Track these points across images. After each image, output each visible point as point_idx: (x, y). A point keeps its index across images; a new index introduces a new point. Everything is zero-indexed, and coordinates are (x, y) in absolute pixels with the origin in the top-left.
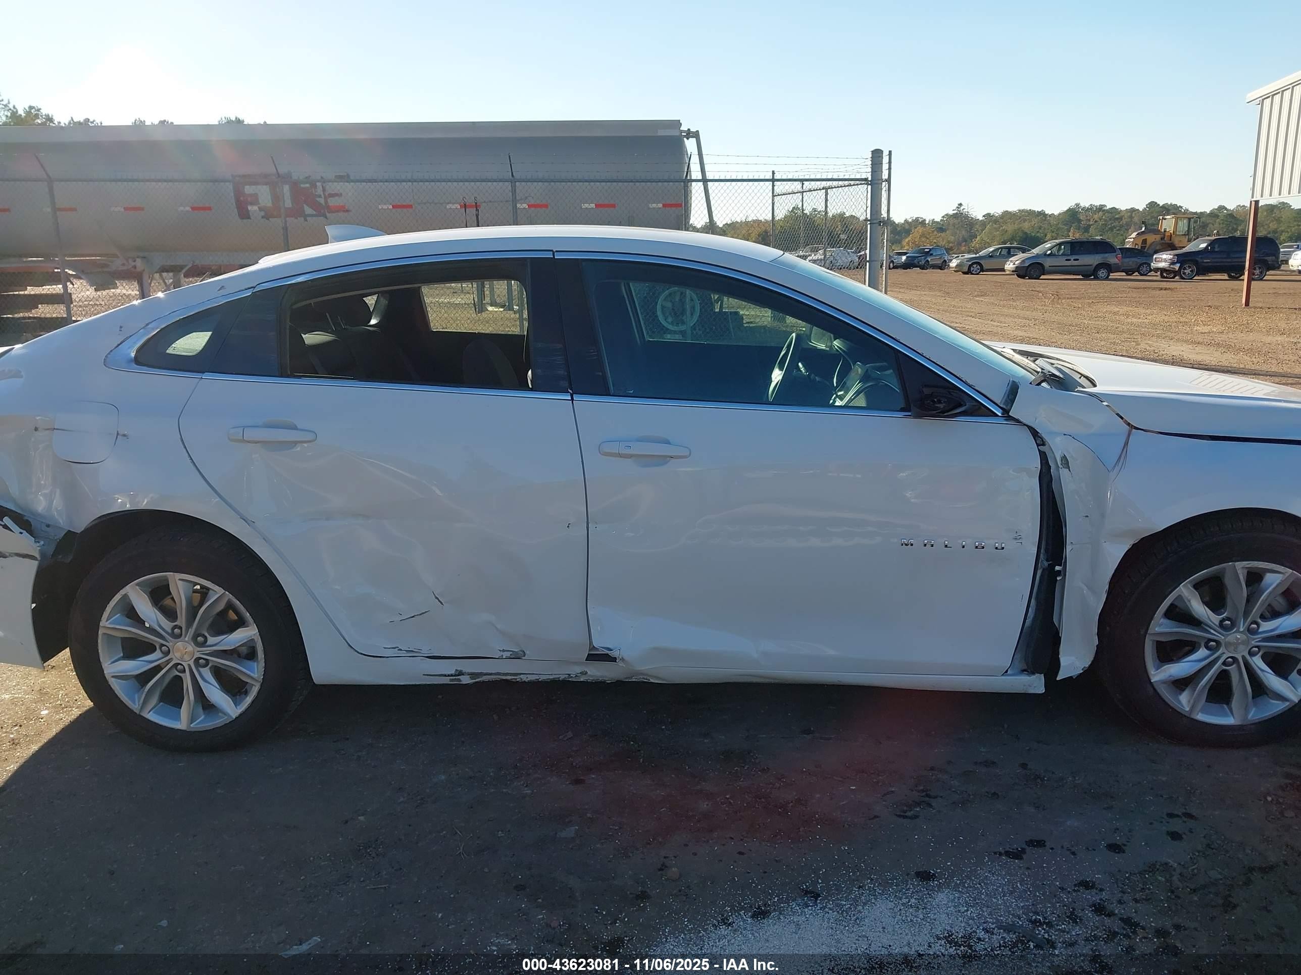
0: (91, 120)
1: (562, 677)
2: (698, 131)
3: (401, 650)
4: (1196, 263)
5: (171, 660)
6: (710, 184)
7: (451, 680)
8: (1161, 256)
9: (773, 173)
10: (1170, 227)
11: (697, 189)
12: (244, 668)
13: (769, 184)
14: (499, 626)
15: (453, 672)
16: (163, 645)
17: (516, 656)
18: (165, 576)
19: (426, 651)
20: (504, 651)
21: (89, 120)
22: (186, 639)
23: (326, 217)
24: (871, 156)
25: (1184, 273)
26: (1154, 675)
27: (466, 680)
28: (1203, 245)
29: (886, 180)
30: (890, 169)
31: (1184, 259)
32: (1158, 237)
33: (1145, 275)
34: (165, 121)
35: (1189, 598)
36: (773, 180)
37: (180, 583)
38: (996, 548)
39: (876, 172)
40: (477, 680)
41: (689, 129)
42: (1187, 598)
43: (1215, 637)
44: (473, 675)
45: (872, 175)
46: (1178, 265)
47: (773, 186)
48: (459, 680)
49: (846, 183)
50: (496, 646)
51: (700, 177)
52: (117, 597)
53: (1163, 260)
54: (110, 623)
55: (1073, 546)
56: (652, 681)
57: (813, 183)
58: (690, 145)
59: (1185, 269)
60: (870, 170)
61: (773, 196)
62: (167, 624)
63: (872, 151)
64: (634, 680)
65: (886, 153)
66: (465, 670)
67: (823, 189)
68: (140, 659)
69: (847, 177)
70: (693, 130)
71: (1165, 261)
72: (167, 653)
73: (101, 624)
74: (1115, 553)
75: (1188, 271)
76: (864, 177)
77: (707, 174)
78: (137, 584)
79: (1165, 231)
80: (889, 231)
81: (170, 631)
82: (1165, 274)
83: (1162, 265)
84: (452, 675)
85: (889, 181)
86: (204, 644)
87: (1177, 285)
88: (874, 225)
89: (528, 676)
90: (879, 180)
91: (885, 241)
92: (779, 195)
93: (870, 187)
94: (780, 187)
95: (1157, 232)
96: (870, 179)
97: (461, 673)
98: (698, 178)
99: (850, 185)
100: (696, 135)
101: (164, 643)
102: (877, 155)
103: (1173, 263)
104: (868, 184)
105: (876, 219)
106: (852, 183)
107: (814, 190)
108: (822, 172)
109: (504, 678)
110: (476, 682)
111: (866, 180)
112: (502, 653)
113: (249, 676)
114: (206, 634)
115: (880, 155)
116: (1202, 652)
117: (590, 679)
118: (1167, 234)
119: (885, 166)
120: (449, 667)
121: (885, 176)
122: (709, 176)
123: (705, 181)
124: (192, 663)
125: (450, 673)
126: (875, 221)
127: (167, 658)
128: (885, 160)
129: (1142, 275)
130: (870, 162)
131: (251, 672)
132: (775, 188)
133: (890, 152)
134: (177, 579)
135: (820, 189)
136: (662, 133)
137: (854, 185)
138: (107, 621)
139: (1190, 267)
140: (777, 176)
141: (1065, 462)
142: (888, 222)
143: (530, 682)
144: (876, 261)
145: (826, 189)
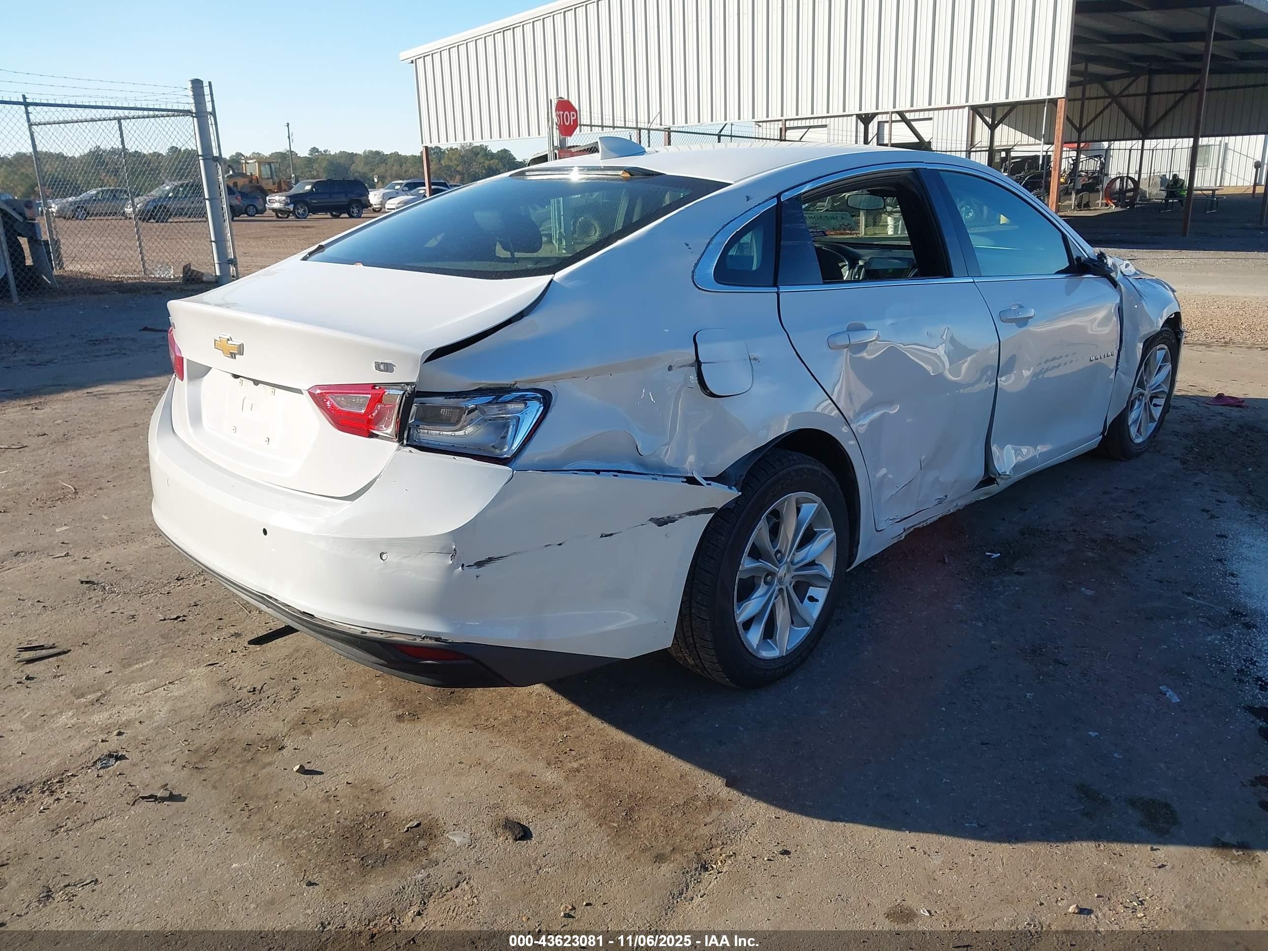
4: (307, 204)
8: (273, 198)
9: (25, 95)
10: (255, 171)
13: (21, 107)
24: (191, 86)
25: (298, 213)
28: (308, 187)
30: (212, 100)
31: (296, 200)
32: (246, 181)
33: (254, 216)
36: (26, 104)
39: (199, 103)
45: (195, 107)
46: (292, 205)
47: (27, 111)
53: (276, 201)
59: (298, 209)
60: (193, 101)
63: (191, 81)
65: (206, 84)
69: (157, 107)
71: (279, 202)
75: (301, 211)
79: (252, 175)
80: (224, 169)
82: (280, 215)
83: (276, 206)
85: (213, 113)
87: (292, 222)
88: (210, 161)
90: (204, 112)
92: (38, 124)
93: (193, 119)
94: (37, 113)
95: (244, 175)
96: (194, 111)
102: (197, 85)
103: (287, 204)
104: (191, 116)
105: (209, 155)
115: (200, 85)
118: (254, 177)
119: (208, 98)
121: (210, 109)
126: (208, 157)
128: (207, 91)
129: (250, 216)
130: (192, 93)
132: (31, 113)
133: (210, 83)
135: (110, 119)
139: (302, 207)
142: (219, 159)
145: (120, 120)
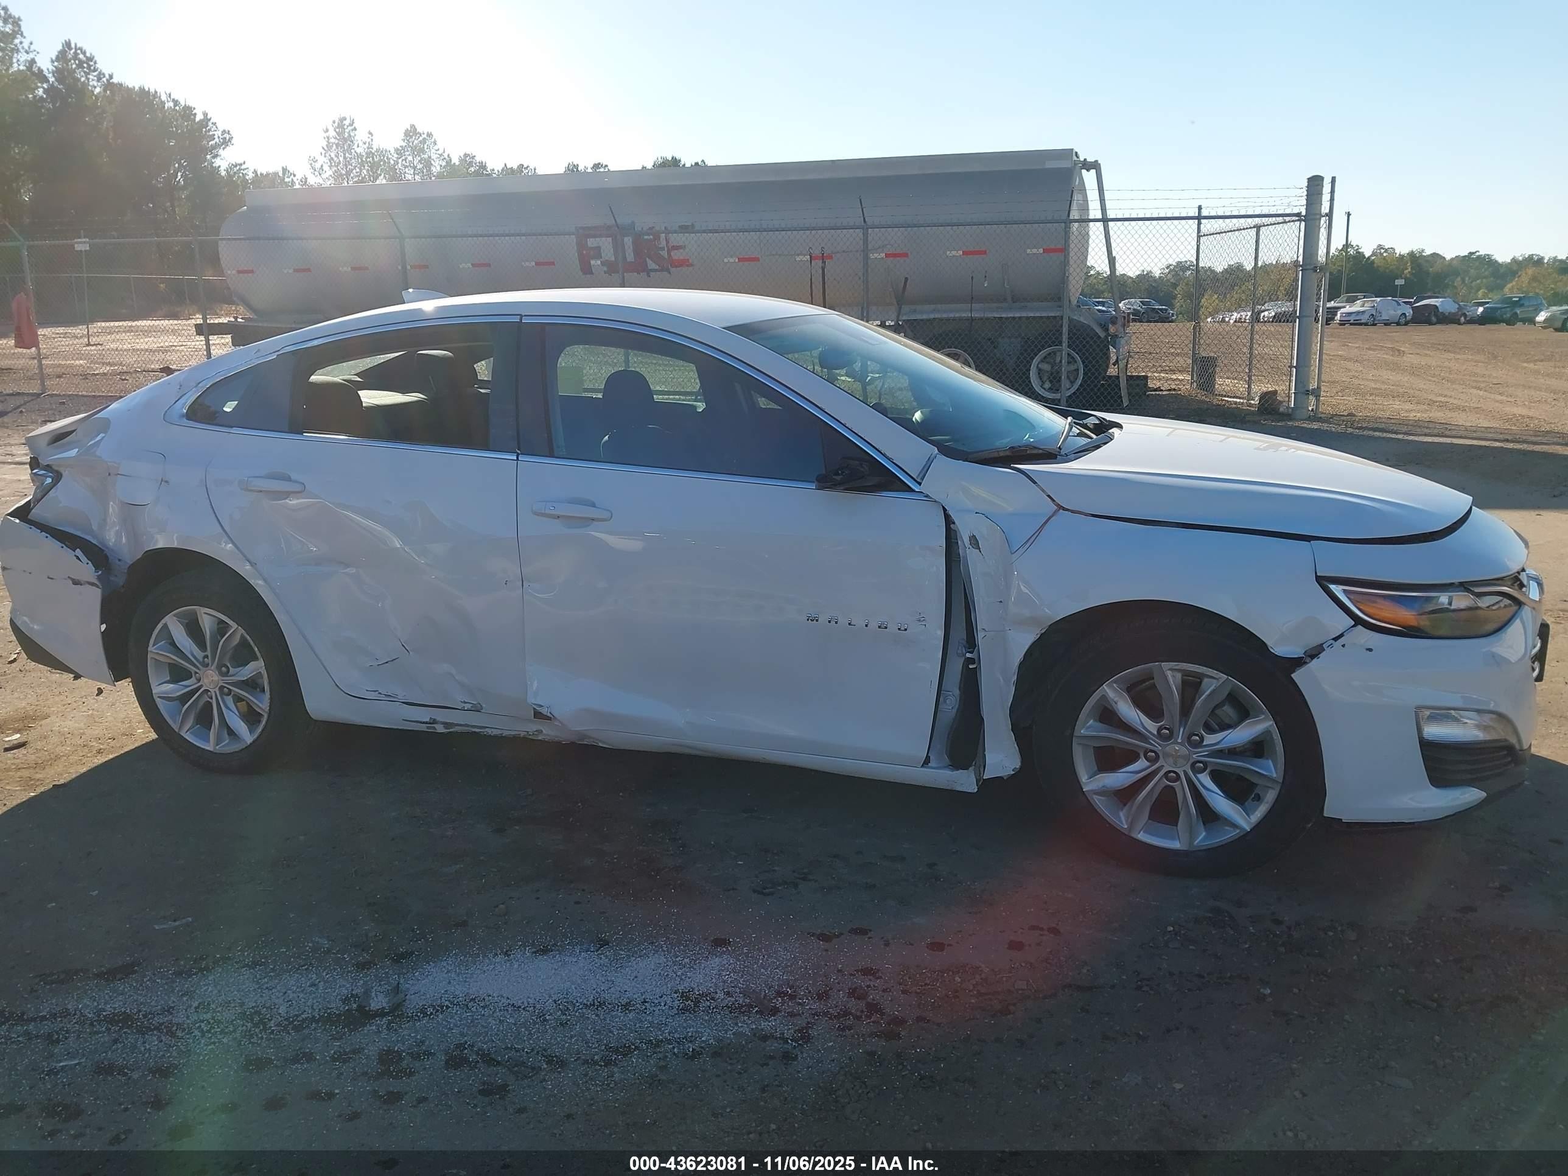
0: (525, 166)
1: (522, 734)
2: (1096, 161)
3: (380, 693)
5: (201, 687)
6: (1111, 224)
7: (428, 728)
9: (1200, 208)
11: (1096, 231)
12: (255, 698)
13: (1194, 223)
14: (457, 678)
15: (428, 720)
16: (196, 673)
17: (477, 709)
18: (194, 610)
19: (401, 698)
20: (465, 703)
21: (523, 165)
22: (213, 668)
23: (670, 273)
24: (1306, 184)
26: (1086, 784)
27: (440, 729)
29: (1327, 215)
30: (1332, 200)
34: (599, 164)
35: (1115, 699)
36: (1199, 218)
37: (205, 616)
38: (899, 629)
39: (1311, 204)
40: (451, 730)
41: (1085, 160)
42: (1113, 700)
43: (1155, 749)
44: (446, 725)
45: (1306, 209)
47: (1199, 224)
48: (434, 728)
49: (1280, 219)
50: (458, 697)
51: (1100, 216)
52: (160, 626)
54: (155, 649)
55: (986, 633)
56: (600, 745)
57: (1234, 220)
58: (1089, 178)
60: (1305, 202)
61: (1199, 237)
62: (199, 654)
63: (1308, 179)
64: (586, 743)
66: (439, 719)
67: (1254, 227)
68: (180, 683)
70: (1090, 159)
72: (199, 680)
73: (149, 649)
74: (1022, 641)
76: (1296, 211)
77: (1108, 212)
78: (174, 615)
81: (201, 660)
84: (426, 723)
85: (1330, 215)
86: (227, 674)
88: (1308, 271)
89: (493, 730)
90: (1316, 214)
91: (1322, 291)
92: (1204, 235)
93: (1303, 224)
94: (1207, 226)
96: (1304, 213)
97: (434, 722)
98: (1097, 217)
99: (1285, 222)
100: (1095, 166)
101: (198, 671)
102: (1315, 184)
104: (1300, 220)
105: (1310, 264)
106: (1287, 219)
107: (1244, 229)
108: (1254, 207)
109: (474, 730)
110: (450, 732)
111: (1298, 215)
112: (464, 705)
113: (260, 708)
114: (229, 665)
115: (1320, 182)
116: (1141, 764)
117: (547, 738)
119: (1326, 197)
120: (425, 715)
121: (1325, 209)
122: (1111, 214)
123: (1105, 220)
124: (217, 689)
125: (425, 720)
126: (1308, 267)
127: (199, 684)
128: (1327, 188)
130: (1306, 193)
131: (260, 702)
132: (1202, 226)
133: (1334, 180)
134: (202, 612)
135: (1251, 228)
136: (1050, 165)
137: (1289, 222)
138: (154, 645)
140: (1204, 213)
141: (974, 541)
143: (495, 736)
144: (1309, 316)
145: (1258, 227)
